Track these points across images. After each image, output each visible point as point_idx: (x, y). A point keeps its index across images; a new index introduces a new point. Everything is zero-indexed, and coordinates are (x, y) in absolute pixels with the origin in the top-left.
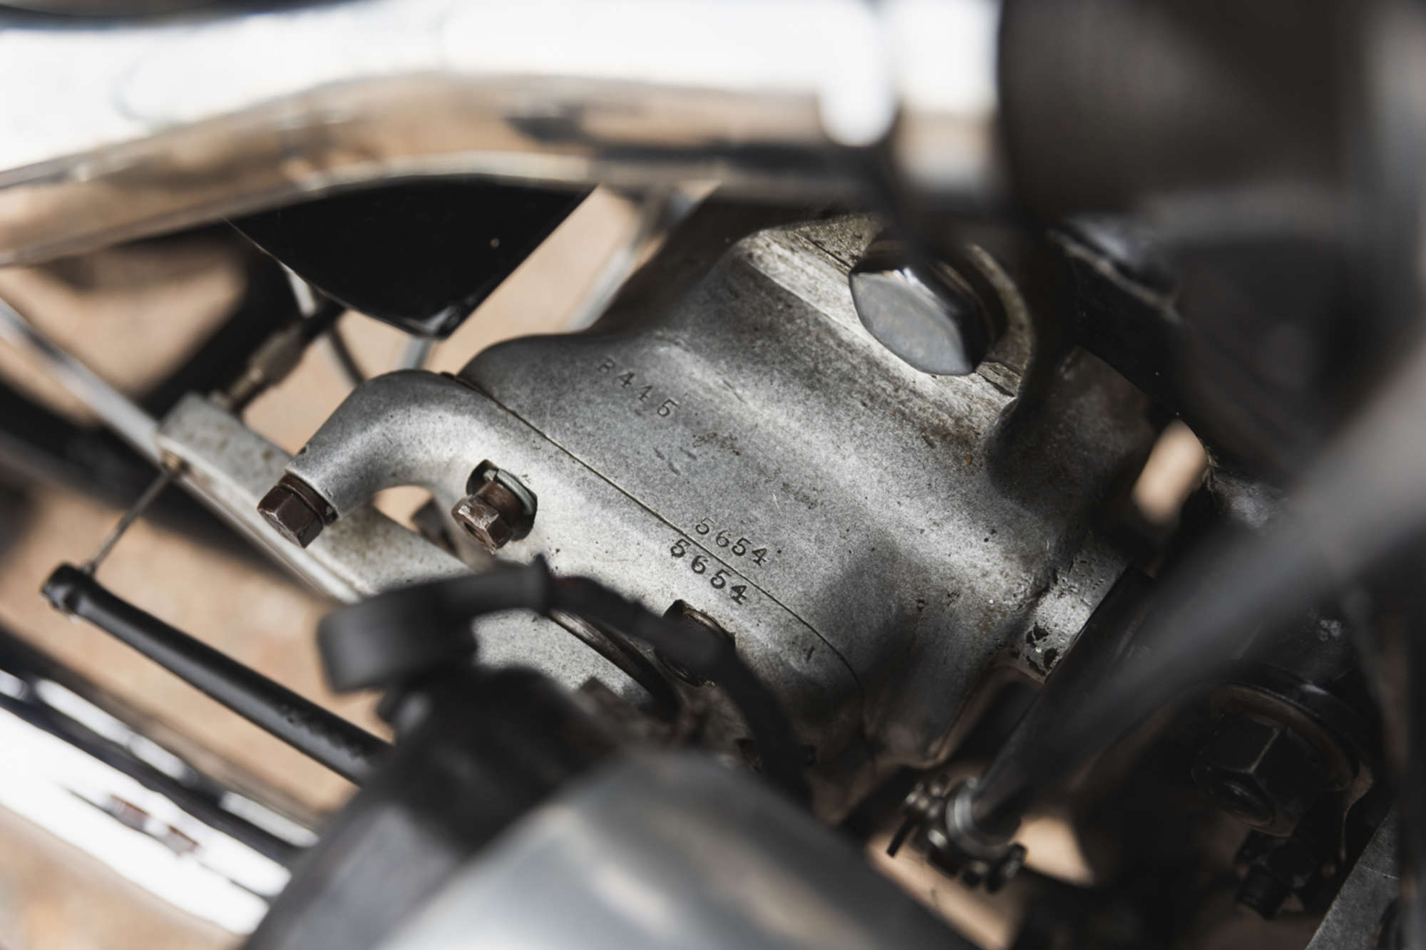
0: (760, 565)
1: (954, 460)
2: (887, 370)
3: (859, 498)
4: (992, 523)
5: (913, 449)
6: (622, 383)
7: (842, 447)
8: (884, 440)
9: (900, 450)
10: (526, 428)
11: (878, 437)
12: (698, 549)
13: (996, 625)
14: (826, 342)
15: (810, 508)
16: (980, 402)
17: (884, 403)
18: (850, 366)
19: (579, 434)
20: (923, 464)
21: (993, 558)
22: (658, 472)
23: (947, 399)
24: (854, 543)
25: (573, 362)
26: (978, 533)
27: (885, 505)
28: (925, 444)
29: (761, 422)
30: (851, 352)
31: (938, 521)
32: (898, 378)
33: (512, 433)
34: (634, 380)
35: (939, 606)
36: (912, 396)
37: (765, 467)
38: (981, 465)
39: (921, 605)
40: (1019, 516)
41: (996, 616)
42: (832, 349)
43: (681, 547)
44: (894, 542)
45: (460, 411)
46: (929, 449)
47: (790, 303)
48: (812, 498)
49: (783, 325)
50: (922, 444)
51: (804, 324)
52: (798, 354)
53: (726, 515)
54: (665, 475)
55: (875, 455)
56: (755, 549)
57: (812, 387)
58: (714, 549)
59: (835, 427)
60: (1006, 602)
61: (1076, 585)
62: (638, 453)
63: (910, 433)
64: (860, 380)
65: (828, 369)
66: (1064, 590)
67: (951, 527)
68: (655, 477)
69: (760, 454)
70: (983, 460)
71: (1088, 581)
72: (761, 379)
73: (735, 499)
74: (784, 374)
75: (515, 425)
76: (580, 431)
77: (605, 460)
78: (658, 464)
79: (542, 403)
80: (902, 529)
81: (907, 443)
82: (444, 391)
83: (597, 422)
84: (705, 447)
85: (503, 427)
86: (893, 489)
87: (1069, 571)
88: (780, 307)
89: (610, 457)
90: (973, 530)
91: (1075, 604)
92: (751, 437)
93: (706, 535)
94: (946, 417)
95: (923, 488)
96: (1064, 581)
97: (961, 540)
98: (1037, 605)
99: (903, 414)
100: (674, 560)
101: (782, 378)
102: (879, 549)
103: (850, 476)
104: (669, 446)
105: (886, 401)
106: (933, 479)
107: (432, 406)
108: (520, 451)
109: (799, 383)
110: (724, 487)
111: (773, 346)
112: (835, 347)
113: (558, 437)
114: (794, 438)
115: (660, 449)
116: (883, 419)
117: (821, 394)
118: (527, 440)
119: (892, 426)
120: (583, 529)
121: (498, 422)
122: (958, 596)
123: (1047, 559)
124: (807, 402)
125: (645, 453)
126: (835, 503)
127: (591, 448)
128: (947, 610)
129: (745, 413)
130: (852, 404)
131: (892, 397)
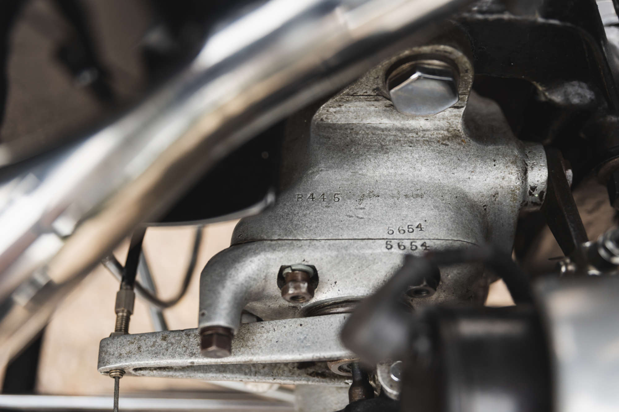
0: (423, 231)
1: (459, 145)
2: (408, 129)
3: (437, 182)
4: (491, 158)
5: (442, 150)
6: (311, 200)
7: (416, 167)
8: (429, 155)
9: (437, 154)
10: (290, 242)
11: (426, 155)
12: (396, 241)
13: (518, 195)
14: (377, 133)
15: (422, 198)
16: (451, 118)
17: (417, 142)
18: (393, 136)
19: (312, 230)
20: (450, 154)
21: (502, 170)
22: (355, 223)
23: (438, 125)
24: (448, 199)
25: (285, 205)
26: (490, 165)
27: (448, 178)
28: (444, 146)
29: (378, 178)
30: (389, 131)
31: (472, 170)
32: (414, 129)
33: (285, 248)
34: (314, 195)
35: (492, 203)
36: (424, 132)
37: (393, 194)
38: (470, 141)
39: (485, 207)
40: (498, 149)
41: (516, 192)
42: (382, 134)
43: (388, 244)
44: (462, 189)
45: (257, 253)
46: (447, 147)
47: (351, 128)
48: (420, 194)
49: (356, 137)
50: (443, 147)
51: (363, 132)
52: (371, 144)
53: (395, 221)
54: (359, 222)
55: (430, 162)
56: (416, 226)
57: (386, 153)
58: (402, 236)
59: (408, 162)
60: (517, 184)
61: (534, 161)
62: (341, 221)
63: (436, 145)
64: (401, 139)
65: (386, 142)
66: (532, 166)
67: (479, 169)
68: (356, 226)
69: (387, 191)
70: (468, 138)
71: (537, 157)
72: (365, 162)
73: (392, 213)
74: (372, 155)
75: (284, 243)
76: (311, 228)
77: (331, 232)
78: (352, 220)
79: (287, 228)
80: (461, 183)
81: (437, 150)
82: (243, 250)
83: (315, 220)
84: (364, 202)
85: (280, 248)
86: (447, 170)
87: (528, 158)
88: (349, 132)
89: (332, 230)
90: (487, 165)
91: (539, 169)
92: (378, 187)
93: (394, 233)
94: (442, 132)
95: (457, 162)
96: (529, 163)
97: (486, 172)
98: (527, 178)
99: (427, 141)
100: (390, 251)
101: (373, 157)
102: (459, 196)
103: (427, 176)
104: (351, 211)
105: (417, 140)
106: (458, 156)
107: (244, 259)
108: (295, 252)
109: (380, 154)
110: (384, 212)
111: (359, 147)
112: (382, 133)
113: (305, 236)
114: (395, 176)
115: (348, 214)
116: (421, 147)
117: (392, 153)
118: (294, 246)
119: (427, 148)
120: (343, 265)
121: (276, 247)
122: (498, 194)
123: (519, 158)
124: (390, 159)
125: (343, 219)
126: (429, 190)
127: (321, 232)
128: (496, 202)
129: (369, 179)
130: (406, 149)
131: (418, 138)
